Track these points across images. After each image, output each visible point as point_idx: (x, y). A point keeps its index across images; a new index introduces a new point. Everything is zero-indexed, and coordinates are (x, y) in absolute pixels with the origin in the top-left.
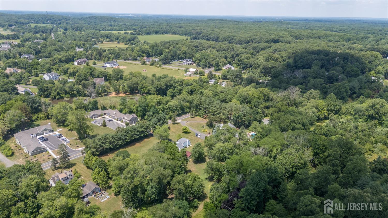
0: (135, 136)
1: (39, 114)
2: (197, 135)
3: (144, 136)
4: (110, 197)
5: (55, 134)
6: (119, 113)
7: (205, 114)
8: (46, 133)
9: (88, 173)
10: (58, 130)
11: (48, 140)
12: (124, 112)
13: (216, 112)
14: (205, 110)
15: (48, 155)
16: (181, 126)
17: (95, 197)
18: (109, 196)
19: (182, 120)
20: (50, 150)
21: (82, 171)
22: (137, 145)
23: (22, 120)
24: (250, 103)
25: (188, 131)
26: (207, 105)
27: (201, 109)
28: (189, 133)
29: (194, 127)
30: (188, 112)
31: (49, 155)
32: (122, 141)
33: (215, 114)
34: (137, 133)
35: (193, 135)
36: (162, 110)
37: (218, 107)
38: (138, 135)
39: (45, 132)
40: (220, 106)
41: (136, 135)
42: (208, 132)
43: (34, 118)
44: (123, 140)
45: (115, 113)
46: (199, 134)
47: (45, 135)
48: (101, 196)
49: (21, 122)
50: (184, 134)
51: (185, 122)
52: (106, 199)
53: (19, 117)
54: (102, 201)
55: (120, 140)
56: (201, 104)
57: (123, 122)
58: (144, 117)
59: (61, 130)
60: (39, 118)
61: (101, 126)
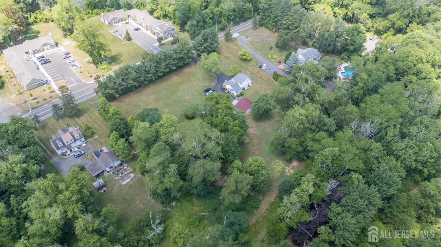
0: (170, 66)
1: (37, 14)
2: (261, 67)
3: (183, 64)
4: (135, 177)
5: (60, 50)
6: (148, 15)
7: (275, 26)
8: (48, 49)
9: (105, 128)
10: (64, 43)
11: (50, 62)
12: (156, 15)
13: (293, 24)
14: (276, 20)
15: (49, 91)
16: (237, 45)
17: (113, 176)
18: (132, 175)
19: (239, 33)
20: (52, 81)
21: (97, 123)
22: (175, 79)
23: (10, 29)
24: (347, 9)
25: (249, 58)
26: (279, 12)
27: (269, 16)
28: (249, 60)
29: (256, 48)
30: (249, 18)
31: (51, 90)
32: (152, 75)
33: (291, 27)
34: (173, 62)
35: (255, 65)
36: (211, 16)
37: (296, 17)
38: (174, 65)
39: (45, 48)
40: (300, 16)
41: (172, 64)
42: (279, 59)
43: (31, 20)
44: (154, 74)
45: (142, 17)
46: (265, 65)
47: (46, 52)
48: (122, 173)
49: (9, 33)
50: (242, 62)
51: (244, 37)
52: (128, 180)
53: (6, 24)
54: (123, 183)
55: (149, 74)
56: (270, 8)
57: (154, 34)
58: (184, 27)
59: (68, 43)
60: (38, 20)
61: (124, 39)
